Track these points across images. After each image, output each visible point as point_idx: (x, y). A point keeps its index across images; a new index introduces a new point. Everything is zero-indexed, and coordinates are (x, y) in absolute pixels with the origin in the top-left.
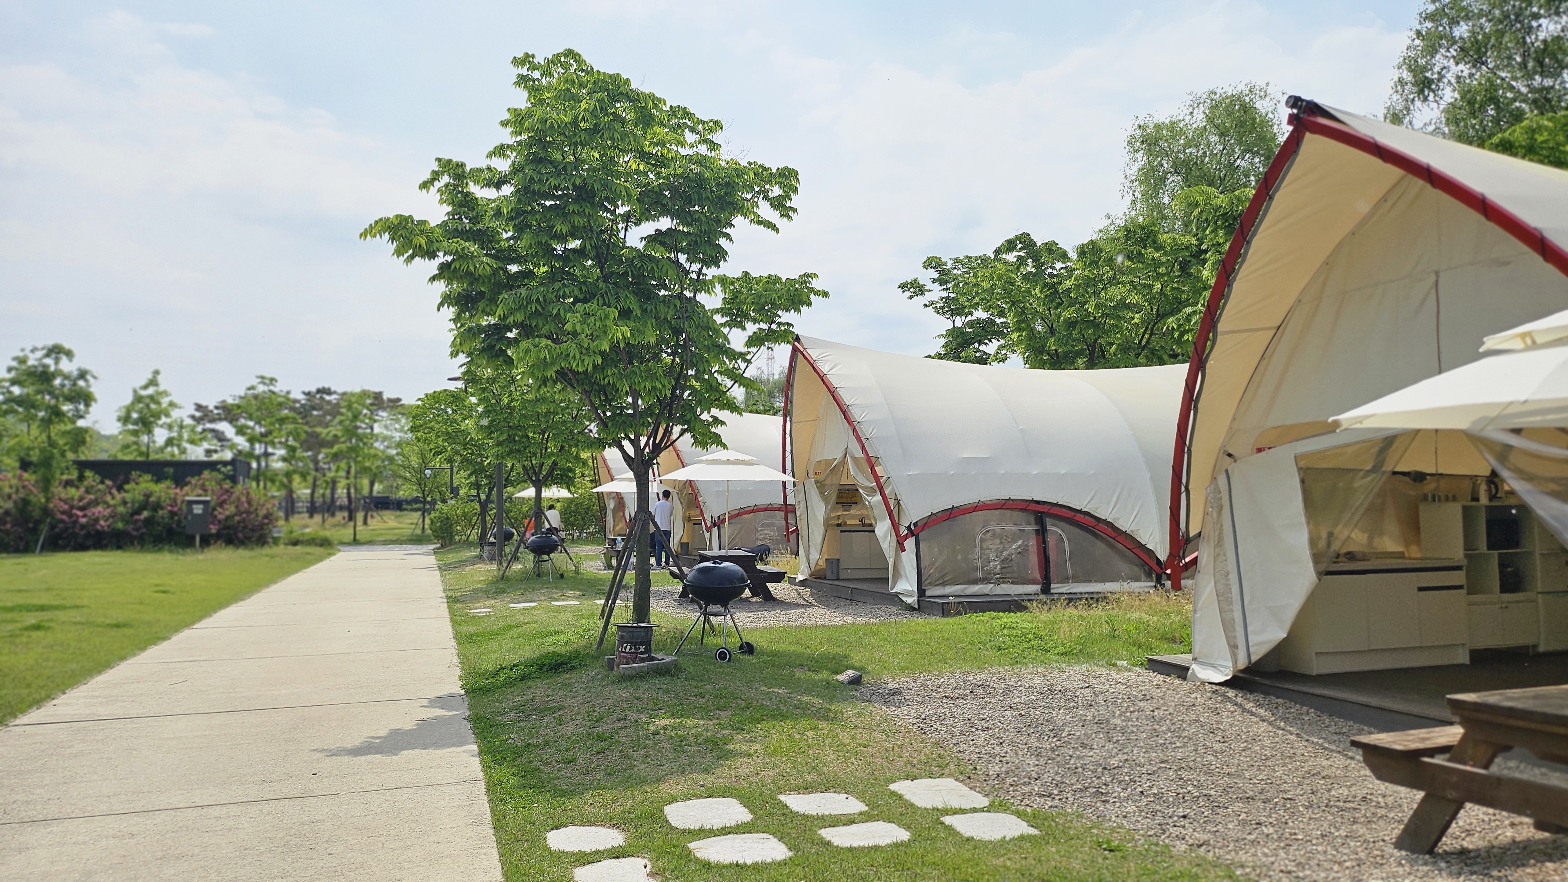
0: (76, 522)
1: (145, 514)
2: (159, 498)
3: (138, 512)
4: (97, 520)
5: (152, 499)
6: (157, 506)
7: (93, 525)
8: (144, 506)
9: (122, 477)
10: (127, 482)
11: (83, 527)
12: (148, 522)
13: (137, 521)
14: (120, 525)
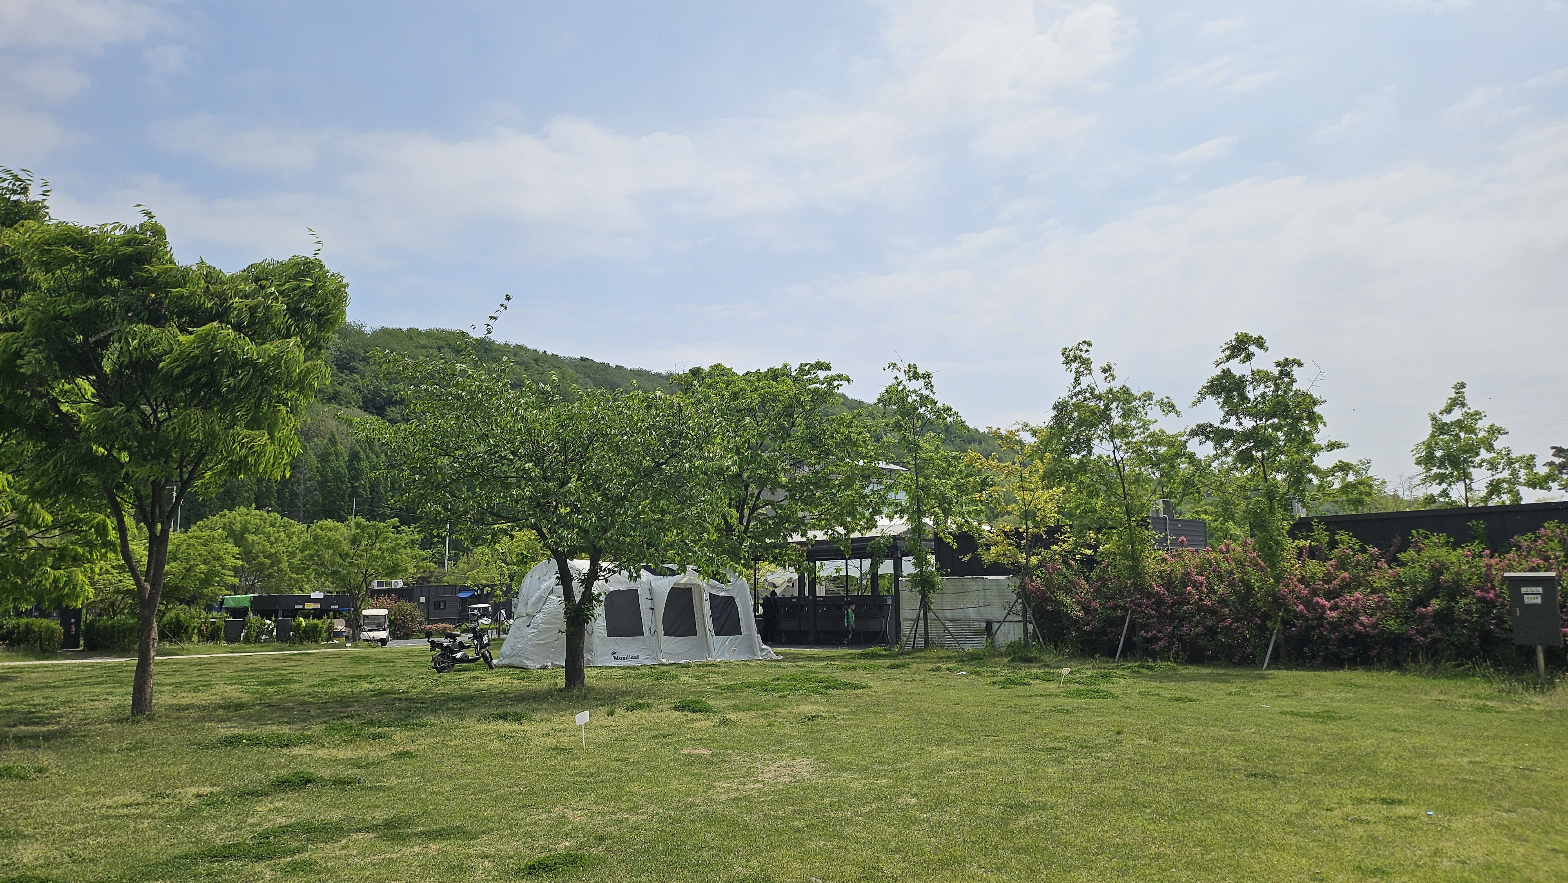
0: (1321, 617)
1: (1435, 604)
2: (1457, 573)
3: (1422, 601)
4: (1355, 613)
5: (1446, 577)
6: (1456, 590)
7: (1349, 623)
8: (1433, 590)
9: (1397, 540)
10: (1404, 548)
11: (1334, 626)
12: (1444, 618)
13: (1423, 617)
14: (1393, 625)
